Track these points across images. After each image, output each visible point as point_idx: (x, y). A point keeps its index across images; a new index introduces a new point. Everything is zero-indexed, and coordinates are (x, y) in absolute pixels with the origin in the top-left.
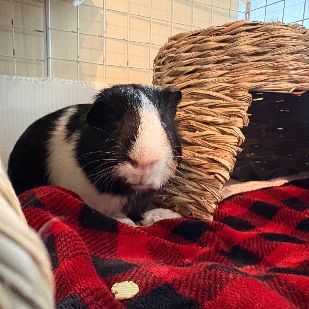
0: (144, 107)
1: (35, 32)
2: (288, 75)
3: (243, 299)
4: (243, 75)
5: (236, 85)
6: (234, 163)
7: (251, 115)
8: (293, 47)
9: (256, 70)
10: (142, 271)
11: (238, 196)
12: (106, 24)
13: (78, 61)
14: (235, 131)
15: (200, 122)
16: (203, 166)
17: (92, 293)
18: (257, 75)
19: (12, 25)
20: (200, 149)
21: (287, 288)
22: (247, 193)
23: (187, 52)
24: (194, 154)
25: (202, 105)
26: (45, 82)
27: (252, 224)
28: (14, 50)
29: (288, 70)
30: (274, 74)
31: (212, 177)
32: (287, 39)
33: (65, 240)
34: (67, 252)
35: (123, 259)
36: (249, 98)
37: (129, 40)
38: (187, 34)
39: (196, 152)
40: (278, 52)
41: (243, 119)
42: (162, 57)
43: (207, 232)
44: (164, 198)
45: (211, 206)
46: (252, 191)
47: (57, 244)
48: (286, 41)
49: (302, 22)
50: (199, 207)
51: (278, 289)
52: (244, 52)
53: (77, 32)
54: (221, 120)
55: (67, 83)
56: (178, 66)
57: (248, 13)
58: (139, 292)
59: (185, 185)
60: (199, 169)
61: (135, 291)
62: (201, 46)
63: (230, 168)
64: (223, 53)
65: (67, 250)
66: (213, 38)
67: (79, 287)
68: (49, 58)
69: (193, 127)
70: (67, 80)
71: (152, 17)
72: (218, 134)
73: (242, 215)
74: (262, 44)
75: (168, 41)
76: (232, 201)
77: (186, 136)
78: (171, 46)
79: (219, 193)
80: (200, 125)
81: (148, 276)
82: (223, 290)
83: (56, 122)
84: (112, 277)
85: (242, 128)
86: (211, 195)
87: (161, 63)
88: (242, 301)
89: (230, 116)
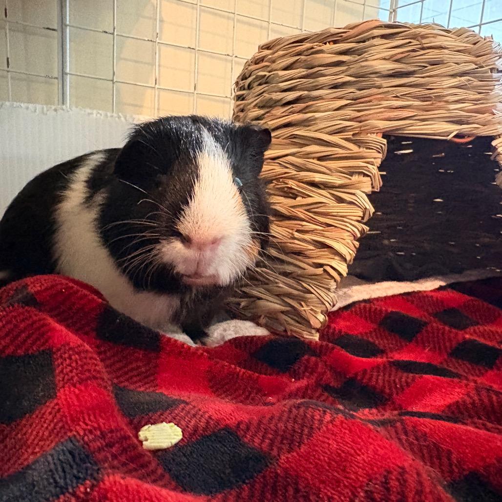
0: (206, 151)
1: (44, 30)
2: (446, 110)
3: (340, 450)
4: (374, 109)
5: (361, 124)
6: (355, 250)
7: (385, 173)
8: (456, 65)
9: (396, 100)
10: (192, 409)
11: (363, 304)
12: (161, 21)
13: (112, 81)
14: (359, 198)
15: (303, 182)
16: (307, 253)
17: (103, 436)
18: (396, 108)
19: (4, 16)
20: (302, 226)
21: (414, 438)
22: (377, 299)
23: (286, 69)
24: (293, 234)
25: (307, 155)
26: (59, 113)
27: (381, 347)
28: (8, 59)
29: (447, 102)
30: (425, 108)
31: (320, 271)
32: (446, 51)
33: (70, 358)
34: (71, 374)
35: (166, 393)
36: (383, 146)
37: (197, 49)
38: (288, 40)
39: (296, 231)
40: (432, 73)
41: (371, 179)
42: (247, 76)
43: (306, 357)
44: (243, 304)
45: (317, 318)
46: (386, 298)
47: (56, 363)
48: (445, 55)
49: (478, 27)
50: (297, 319)
51: (399, 439)
52: (378, 71)
53: (113, 32)
54: (337, 180)
55: (95, 115)
56: (273, 92)
57: (394, 11)
58: (182, 439)
59: (277, 283)
60: (300, 258)
61: (175, 437)
62: (309, 60)
63: (348, 258)
64: (343, 72)
65: (71, 371)
66: (328, 47)
67: (84, 426)
68: (66, 74)
69: (293, 191)
70: (95, 112)
71: (236, 13)
72: (332, 203)
73: (366, 333)
74: (407, 59)
75: (257, 51)
76: (352, 311)
77: (281, 205)
78: (262, 60)
79: (329, 297)
80: (303, 188)
81: (200, 416)
82: (312, 437)
83: (71, 175)
84: (143, 417)
85: (371, 193)
86: (317, 300)
87: (246, 86)
88: (337, 452)
89: (351, 174)
